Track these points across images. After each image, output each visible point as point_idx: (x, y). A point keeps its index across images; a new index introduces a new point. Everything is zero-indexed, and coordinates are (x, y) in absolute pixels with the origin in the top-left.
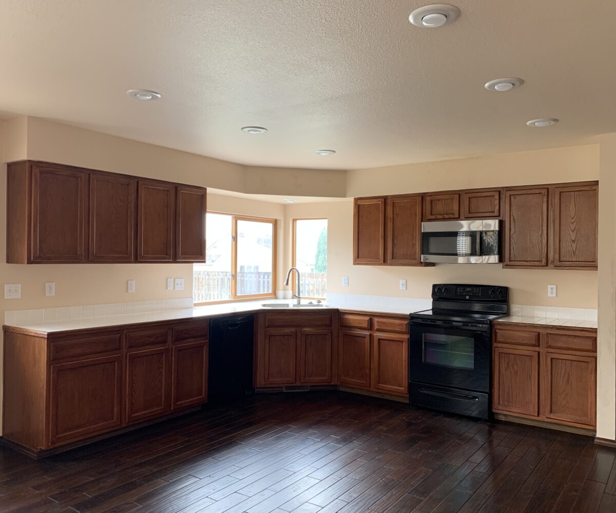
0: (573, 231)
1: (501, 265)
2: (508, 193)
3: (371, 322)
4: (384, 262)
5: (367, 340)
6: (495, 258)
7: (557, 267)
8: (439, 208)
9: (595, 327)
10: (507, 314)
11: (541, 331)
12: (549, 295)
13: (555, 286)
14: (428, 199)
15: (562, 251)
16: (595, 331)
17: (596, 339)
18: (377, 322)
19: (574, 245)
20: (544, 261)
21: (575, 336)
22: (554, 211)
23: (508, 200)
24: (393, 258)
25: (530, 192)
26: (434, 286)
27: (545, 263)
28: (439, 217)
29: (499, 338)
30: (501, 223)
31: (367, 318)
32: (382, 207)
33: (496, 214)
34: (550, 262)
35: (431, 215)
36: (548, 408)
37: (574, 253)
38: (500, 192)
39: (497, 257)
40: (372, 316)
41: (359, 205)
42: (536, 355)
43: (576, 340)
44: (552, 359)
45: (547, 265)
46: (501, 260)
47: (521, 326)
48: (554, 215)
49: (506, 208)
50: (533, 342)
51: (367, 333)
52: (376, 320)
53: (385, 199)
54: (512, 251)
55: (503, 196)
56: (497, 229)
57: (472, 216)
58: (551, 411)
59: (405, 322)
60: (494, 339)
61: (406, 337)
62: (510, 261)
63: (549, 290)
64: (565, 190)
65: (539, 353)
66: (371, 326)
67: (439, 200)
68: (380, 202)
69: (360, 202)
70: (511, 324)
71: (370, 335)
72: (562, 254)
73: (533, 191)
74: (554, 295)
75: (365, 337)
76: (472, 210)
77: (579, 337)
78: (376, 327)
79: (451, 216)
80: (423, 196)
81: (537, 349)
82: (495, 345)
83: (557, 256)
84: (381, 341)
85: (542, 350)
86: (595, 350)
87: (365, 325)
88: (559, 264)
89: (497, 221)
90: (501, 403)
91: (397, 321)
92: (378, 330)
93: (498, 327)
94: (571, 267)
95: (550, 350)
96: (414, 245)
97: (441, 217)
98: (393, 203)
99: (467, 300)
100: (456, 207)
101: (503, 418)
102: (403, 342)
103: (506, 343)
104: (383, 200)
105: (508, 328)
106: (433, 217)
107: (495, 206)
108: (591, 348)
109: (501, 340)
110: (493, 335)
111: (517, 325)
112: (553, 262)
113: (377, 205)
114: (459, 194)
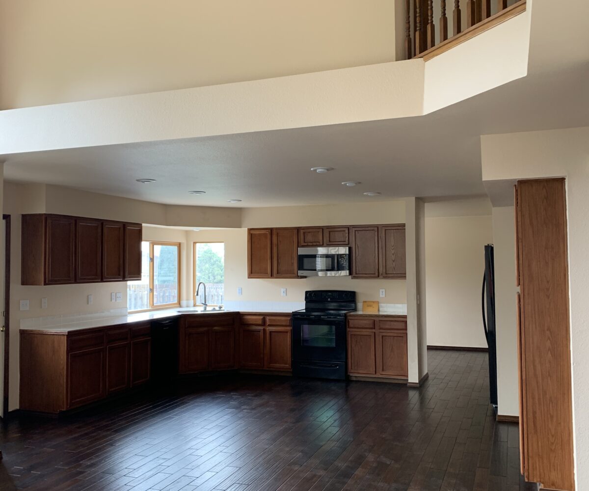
0: (393, 254)
1: (350, 277)
2: (354, 229)
3: (264, 320)
4: (271, 276)
5: (261, 334)
6: (346, 272)
7: (385, 278)
8: (309, 238)
9: (406, 314)
10: (355, 310)
11: (375, 319)
12: (381, 296)
13: (384, 290)
14: (302, 232)
15: (387, 267)
16: (405, 317)
17: (406, 322)
18: (269, 319)
19: (394, 264)
20: (377, 274)
21: (396, 321)
22: (382, 242)
23: (354, 233)
24: (278, 273)
25: (367, 229)
26: (307, 292)
27: (377, 275)
28: (309, 244)
29: (351, 325)
30: (350, 249)
31: (261, 317)
32: (269, 236)
33: (347, 243)
34: (380, 274)
35: (304, 242)
36: (381, 368)
37: (394, 269)
38: (348, 228)
39: (348, 271)
40: (264, 315)
41: (251, 234)
42: (373, 335)
43: (395, 323)
44: (382, 336)
45: (378, 276)
46: (350, 274)
47: (364, 316)
48: (382, 244)
49: (352, 239)
50: (371, 326)
51: (261, 328)
52: (268, 318)
53: (271, 231)
54: (357, 268)
55: (350, 231)
56: (347, 253)
57: (331, 244)
58: (383, 370)
59: (289, 318)
60: (347, 326)
61: (289, 328)
62: (356, 274)
63: (381, 293)
64: (388, 228)
65: (375, 333)
66: (264, 323)
67: (309, 232)
68: (268, 232)
69: (252, 232)
70: (358, 316)
71: (264, 329)
72: (387, 269)
73: (369, 229)
74: (384, 296)
75: (260, 331)
76: (332, 240)
77: (398, 321)
78: (268, 323)
79: (318, 244)
80: (298, 229)
81: (374, 330)
82: (348, 329)
83: (384, 271)
84: (272, 333)
85: (377, 331)
86: (406, 329)
87: (260, 322)
88: (385, 275)
89: (347, 248)
90: (353, 368)
91: (283, 318)
92: (270, 325)
93: (350, 318)
94: (393, 278)
95: (381, 331)
96: (293, 264)
97: (311, 244)
98: (277, 233)
99: (329, 301)
100: (321, 238)
101: (354, 379)
102: (287, 332)
103: (355, 328)
104: (270, 231)
105: (356, 318)
106: (306, 244)
107: (346, 237)
108: (404, 328)
109: (352, 326)
110: (347, 324)
111: (361, 316)
112: (382, 274)
113: (265, 235)
114: (322, 228)
